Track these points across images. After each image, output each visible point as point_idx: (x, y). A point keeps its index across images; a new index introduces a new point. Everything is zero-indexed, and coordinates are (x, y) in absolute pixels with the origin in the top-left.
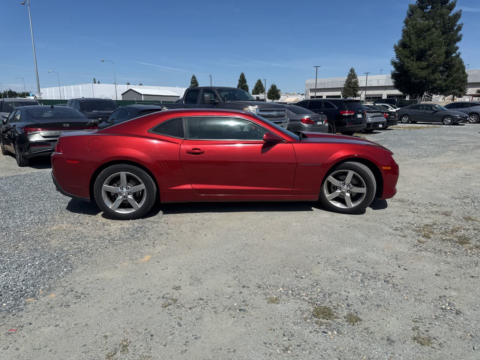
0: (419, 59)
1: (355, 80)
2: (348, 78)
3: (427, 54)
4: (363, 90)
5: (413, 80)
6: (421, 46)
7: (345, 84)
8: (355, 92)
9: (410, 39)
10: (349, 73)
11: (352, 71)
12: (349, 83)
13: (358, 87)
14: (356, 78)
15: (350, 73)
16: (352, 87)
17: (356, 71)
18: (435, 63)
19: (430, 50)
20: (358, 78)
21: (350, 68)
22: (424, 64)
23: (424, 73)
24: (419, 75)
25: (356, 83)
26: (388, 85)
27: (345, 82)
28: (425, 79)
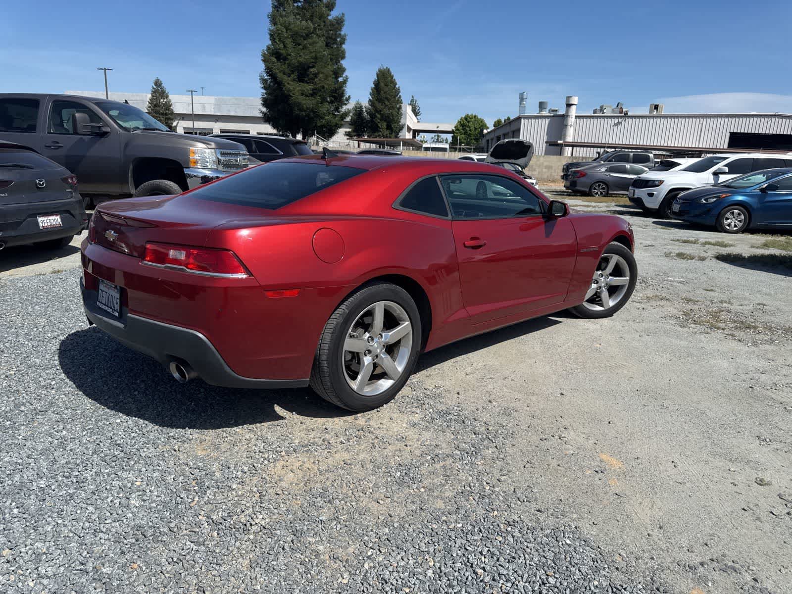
0: (301, 79)
1: (165, 100)
2: (153, 96)
3: (311, 72)
4: (179, 120)
5: (296, 112)
6: (301, 60)
7: (149, 107)
8: (169, 122)
9: (285, 46)
10: (153, 88)
11: (158, 83)
12: (155, 106)
13: (172, 113)
14: (167, 97)
15: (155, 87)
16: (162, 114)
17: (165, 85)
18: (323, 87)
19: (313, 67)
20: (171, 97)
21: (154, 79)
22: (308, 88)
23: (309, 103)
24: (305, 106)
25: (168, 106)
26: (218, 114)
27: (148, 103)
28: (312, 111)
